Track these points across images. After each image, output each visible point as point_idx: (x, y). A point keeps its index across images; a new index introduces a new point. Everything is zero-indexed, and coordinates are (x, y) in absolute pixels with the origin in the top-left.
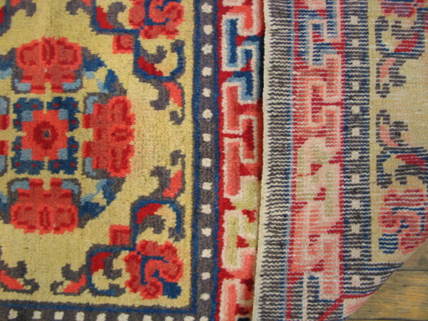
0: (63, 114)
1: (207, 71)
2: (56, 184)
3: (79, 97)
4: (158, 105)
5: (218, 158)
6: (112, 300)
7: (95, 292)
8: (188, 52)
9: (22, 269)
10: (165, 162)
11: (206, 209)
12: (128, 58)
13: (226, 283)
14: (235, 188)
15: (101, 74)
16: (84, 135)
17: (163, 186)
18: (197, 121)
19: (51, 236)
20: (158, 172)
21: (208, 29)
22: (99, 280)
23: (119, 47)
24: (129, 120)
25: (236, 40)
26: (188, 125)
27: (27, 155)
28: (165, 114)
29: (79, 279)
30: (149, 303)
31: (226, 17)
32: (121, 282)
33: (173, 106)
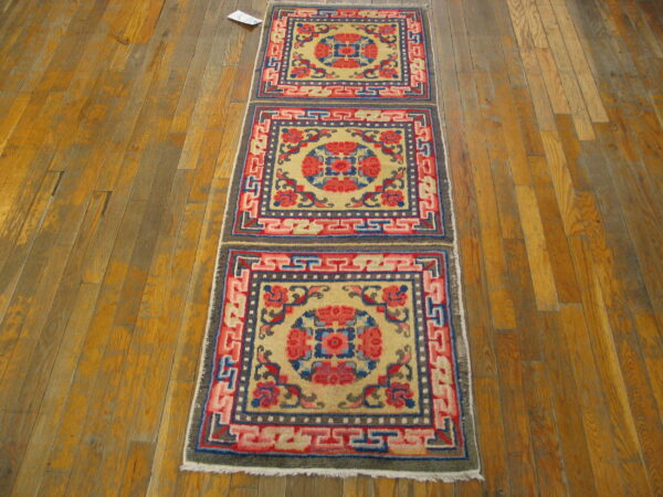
0: (349, 170)
1: (367, 214)
2: (321, 169)
3: (356, 175)
4: (353, 200)
5: (331, 218)
6: (274, 186)
7: (277, 182)
8: (376, 209)
9: (288, 160)
10: (329, 202)
11: (310, 214)
12: (373, 190)
13: (279, 220)
14: (317, 223)
15: (366, 182)
16: (341, 177)
17: (320, 202)
18: (346, 212)
19: (301, 169)
20: (325, 200)
21: (386, 215)
22: (282, 183)
23: (377, 188)
24: (347, 190)
25: (381, 224)
26: (344, 208)
27: (333, 161)
28: (349, 201)
29: (283, 176)
30: (272, 197)
31: (391, 220)
32: (281, 189)
33: (352, 204)
